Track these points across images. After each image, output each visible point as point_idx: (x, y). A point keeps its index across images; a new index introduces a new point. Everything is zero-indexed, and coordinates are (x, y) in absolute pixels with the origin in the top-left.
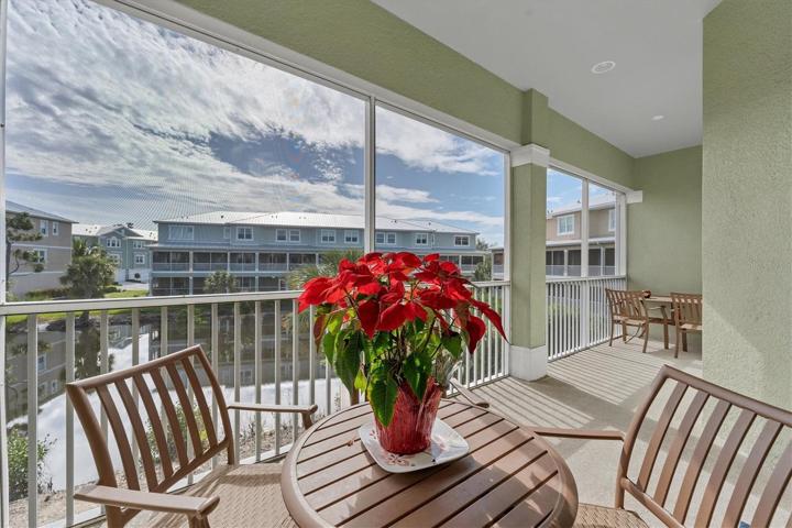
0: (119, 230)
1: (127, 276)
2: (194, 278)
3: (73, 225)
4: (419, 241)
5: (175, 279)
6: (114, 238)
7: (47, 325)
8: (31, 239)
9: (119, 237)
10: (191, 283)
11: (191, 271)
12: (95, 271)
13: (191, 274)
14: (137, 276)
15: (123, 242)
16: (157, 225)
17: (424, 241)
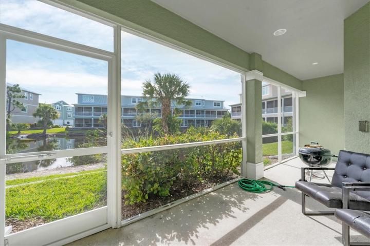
0: (60, 102)
1: (64, 123)
2: (94, 119)
3: (39, 96)
4: (197, 104)
5: (85, 119)
6: (58, 105)
7: (27, 135)
8: (20, 97)
9: (61, 105)
10: (93, 121)
11: (93, 116)
12: (49, 111)
13: (92, 117)
14: (68, 123)
15: (62, 107)
16: (77, 95)
17: (200, 104)
